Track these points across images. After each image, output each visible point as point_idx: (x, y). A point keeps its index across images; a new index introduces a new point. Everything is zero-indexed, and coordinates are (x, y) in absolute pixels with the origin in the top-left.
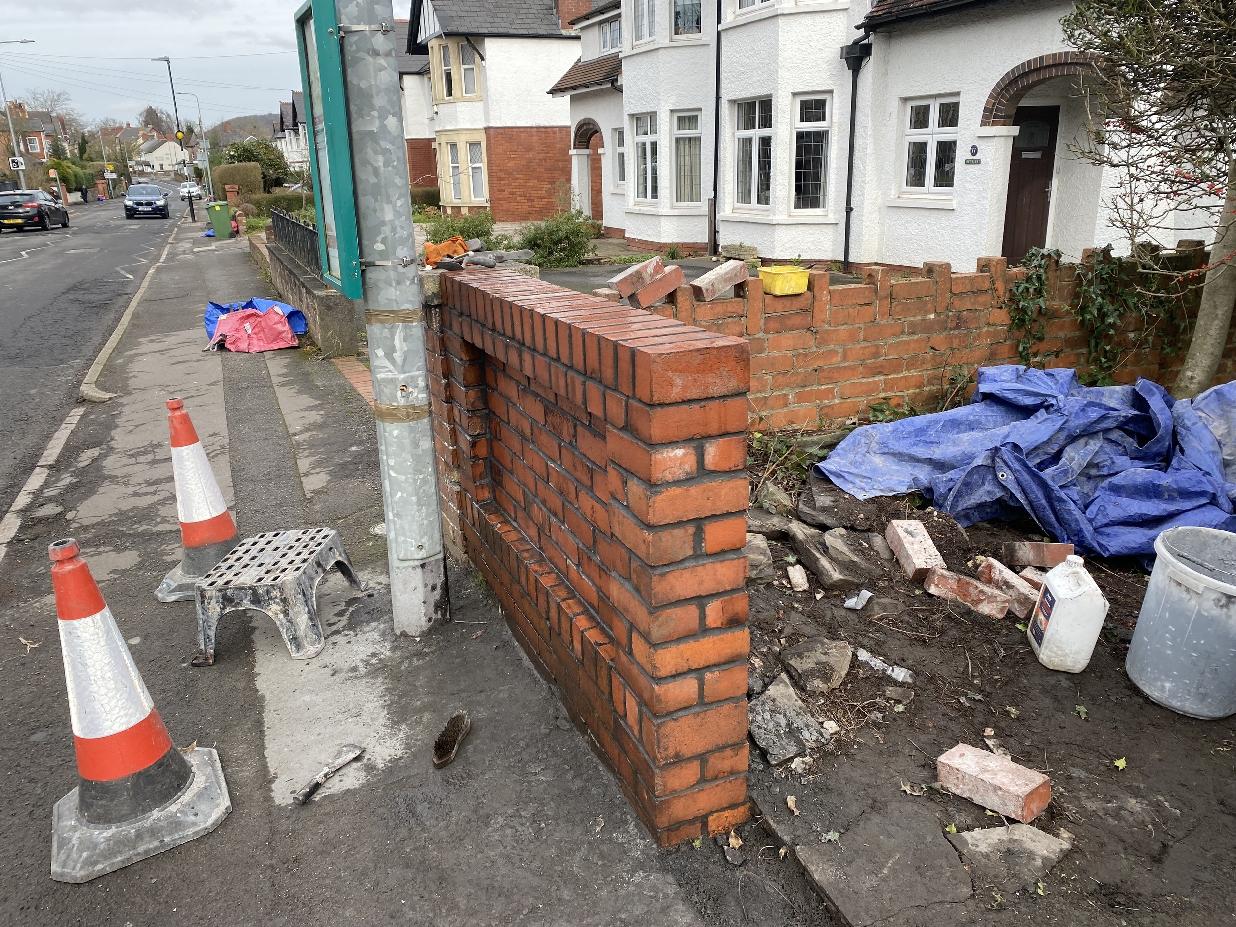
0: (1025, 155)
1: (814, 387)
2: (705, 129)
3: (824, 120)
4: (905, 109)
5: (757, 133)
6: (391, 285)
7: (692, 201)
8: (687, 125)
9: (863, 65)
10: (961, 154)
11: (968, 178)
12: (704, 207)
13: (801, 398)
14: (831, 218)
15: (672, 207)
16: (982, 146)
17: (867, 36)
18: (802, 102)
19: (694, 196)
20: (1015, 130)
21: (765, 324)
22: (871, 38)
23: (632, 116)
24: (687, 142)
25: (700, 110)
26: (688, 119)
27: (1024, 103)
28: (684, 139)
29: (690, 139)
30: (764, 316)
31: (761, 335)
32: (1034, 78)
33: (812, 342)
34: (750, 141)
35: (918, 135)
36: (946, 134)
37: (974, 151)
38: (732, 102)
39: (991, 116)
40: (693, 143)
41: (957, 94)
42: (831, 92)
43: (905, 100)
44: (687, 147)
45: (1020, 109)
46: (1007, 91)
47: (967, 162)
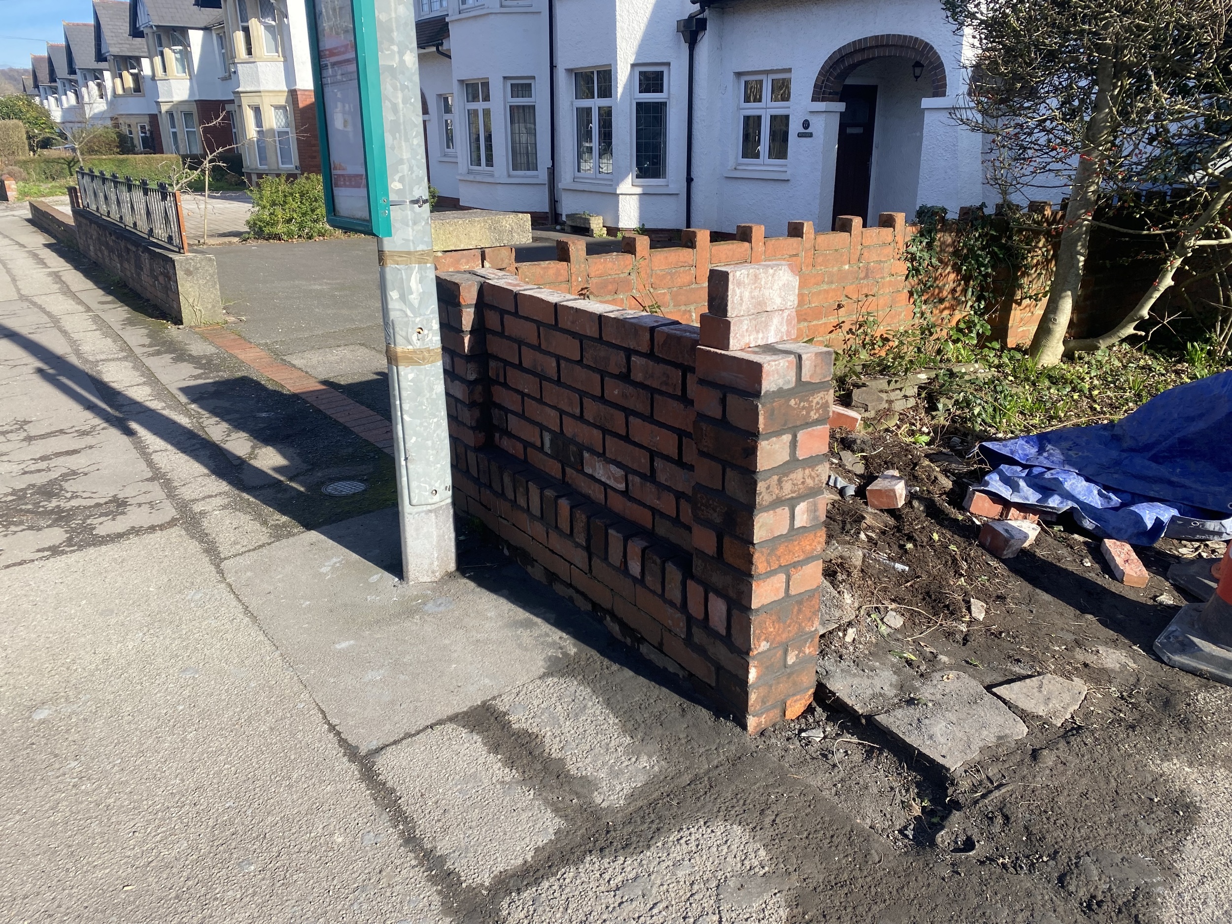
0: (849, 131)
2: (540, 98)
3: (662, 91)
4: (739, 83)
5: (596, 103)
6: (408, 225)
7: (529, 170)
8: (520, 92)
9: (699, 38)
10: (795, 127)
11: (801, 151)
12: (542, 175)
14: (673, 189)
15: (509, 176)
16: (813, 120)
17: (702, 10)
18: (641, 73)
19: (531, 165)
20: (841, 106)
22: (706, 14)
23: (461, 82)
24: (521, 111)
25: (533, 78)
26: (521, 88)
27: (849, 81)
28: (518, 107)
29: (524, 106)
32: (858, 58)
34: (589, 111)
35: (752, 109)
36: (779, 108)
37: (806, 124)
38: (569, 71)
39: (821, 93)
40: (527, 111)
41: (789, 70)
42: (668, 64)
43: (739, 74)
44: (522, 115)
45: (846, 87)
46: (835, 69)
47: (800, 135)
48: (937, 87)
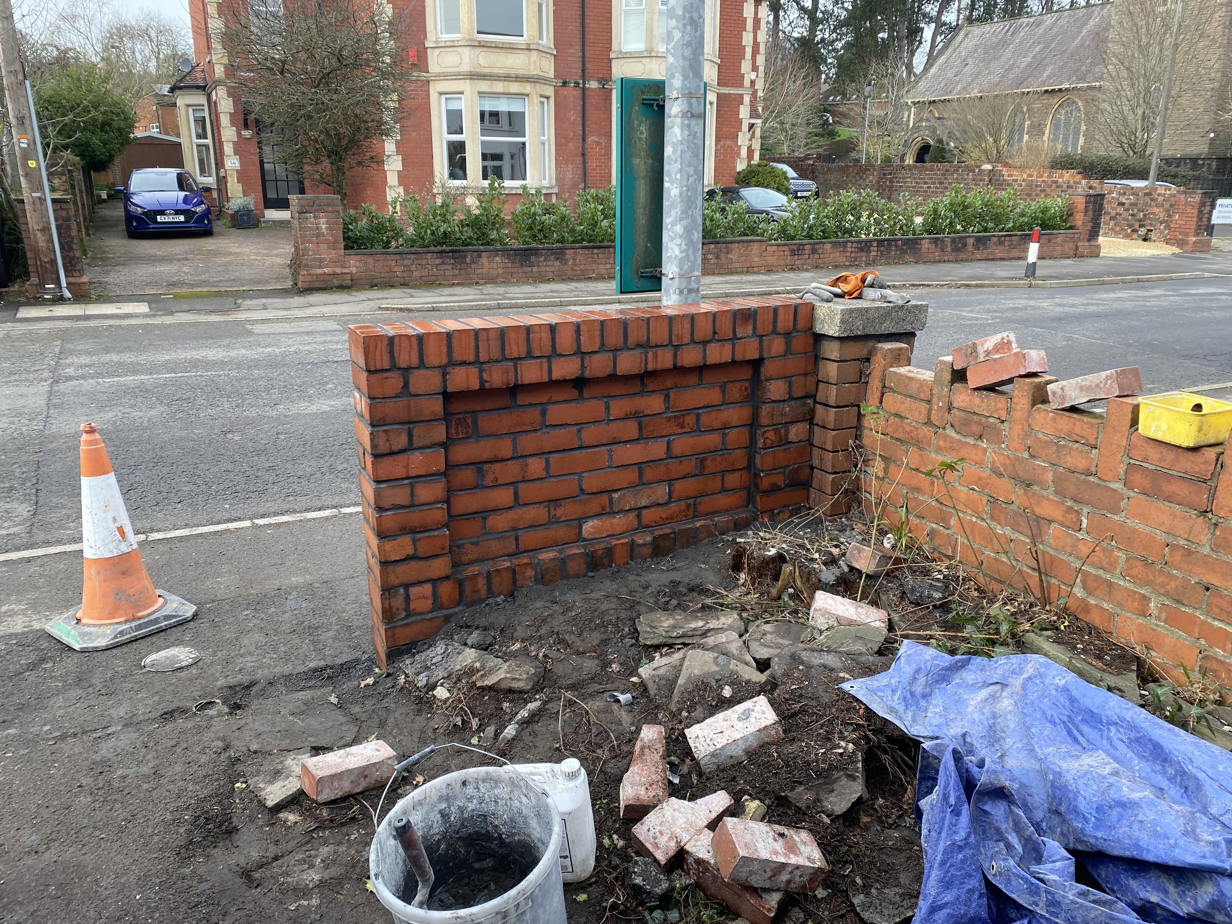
1: (1197, 614)
13: (1172, 619)
21: (1126, 472)
30: (1126, 460)
31: (1118, 486)
33: (1205, 538)
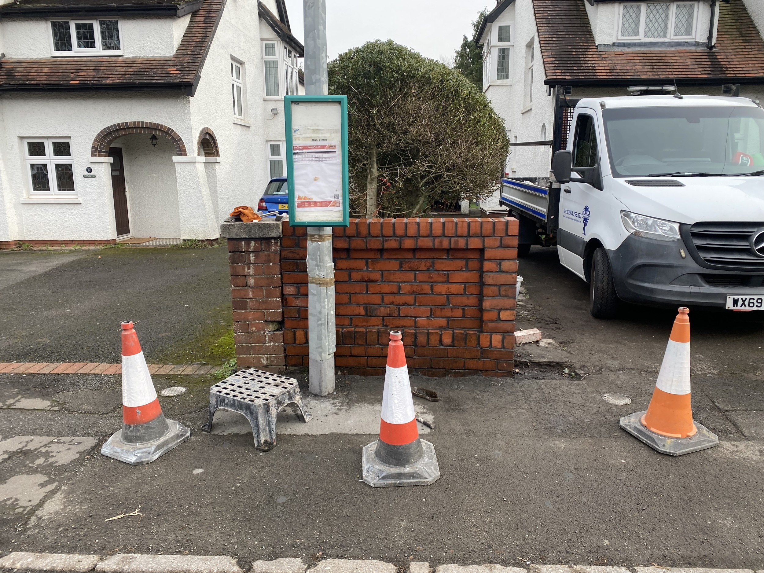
0: (113, 173)
4: (23, 143)
10: (78, 171)
11: (87, 185)
16: (94, 168)
20: (111, 160)
27: (112, 146)
32: (122, 133)
35: (38, 160)
36: (63, 160)
39: (96, 151)
41: (69, 137)
43: (22, 138)
45: (112, 149)
46: (105, 138)
47: (85, 176)
48: (181, 151)
